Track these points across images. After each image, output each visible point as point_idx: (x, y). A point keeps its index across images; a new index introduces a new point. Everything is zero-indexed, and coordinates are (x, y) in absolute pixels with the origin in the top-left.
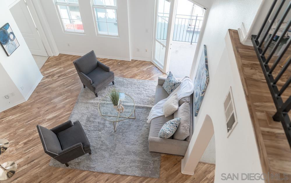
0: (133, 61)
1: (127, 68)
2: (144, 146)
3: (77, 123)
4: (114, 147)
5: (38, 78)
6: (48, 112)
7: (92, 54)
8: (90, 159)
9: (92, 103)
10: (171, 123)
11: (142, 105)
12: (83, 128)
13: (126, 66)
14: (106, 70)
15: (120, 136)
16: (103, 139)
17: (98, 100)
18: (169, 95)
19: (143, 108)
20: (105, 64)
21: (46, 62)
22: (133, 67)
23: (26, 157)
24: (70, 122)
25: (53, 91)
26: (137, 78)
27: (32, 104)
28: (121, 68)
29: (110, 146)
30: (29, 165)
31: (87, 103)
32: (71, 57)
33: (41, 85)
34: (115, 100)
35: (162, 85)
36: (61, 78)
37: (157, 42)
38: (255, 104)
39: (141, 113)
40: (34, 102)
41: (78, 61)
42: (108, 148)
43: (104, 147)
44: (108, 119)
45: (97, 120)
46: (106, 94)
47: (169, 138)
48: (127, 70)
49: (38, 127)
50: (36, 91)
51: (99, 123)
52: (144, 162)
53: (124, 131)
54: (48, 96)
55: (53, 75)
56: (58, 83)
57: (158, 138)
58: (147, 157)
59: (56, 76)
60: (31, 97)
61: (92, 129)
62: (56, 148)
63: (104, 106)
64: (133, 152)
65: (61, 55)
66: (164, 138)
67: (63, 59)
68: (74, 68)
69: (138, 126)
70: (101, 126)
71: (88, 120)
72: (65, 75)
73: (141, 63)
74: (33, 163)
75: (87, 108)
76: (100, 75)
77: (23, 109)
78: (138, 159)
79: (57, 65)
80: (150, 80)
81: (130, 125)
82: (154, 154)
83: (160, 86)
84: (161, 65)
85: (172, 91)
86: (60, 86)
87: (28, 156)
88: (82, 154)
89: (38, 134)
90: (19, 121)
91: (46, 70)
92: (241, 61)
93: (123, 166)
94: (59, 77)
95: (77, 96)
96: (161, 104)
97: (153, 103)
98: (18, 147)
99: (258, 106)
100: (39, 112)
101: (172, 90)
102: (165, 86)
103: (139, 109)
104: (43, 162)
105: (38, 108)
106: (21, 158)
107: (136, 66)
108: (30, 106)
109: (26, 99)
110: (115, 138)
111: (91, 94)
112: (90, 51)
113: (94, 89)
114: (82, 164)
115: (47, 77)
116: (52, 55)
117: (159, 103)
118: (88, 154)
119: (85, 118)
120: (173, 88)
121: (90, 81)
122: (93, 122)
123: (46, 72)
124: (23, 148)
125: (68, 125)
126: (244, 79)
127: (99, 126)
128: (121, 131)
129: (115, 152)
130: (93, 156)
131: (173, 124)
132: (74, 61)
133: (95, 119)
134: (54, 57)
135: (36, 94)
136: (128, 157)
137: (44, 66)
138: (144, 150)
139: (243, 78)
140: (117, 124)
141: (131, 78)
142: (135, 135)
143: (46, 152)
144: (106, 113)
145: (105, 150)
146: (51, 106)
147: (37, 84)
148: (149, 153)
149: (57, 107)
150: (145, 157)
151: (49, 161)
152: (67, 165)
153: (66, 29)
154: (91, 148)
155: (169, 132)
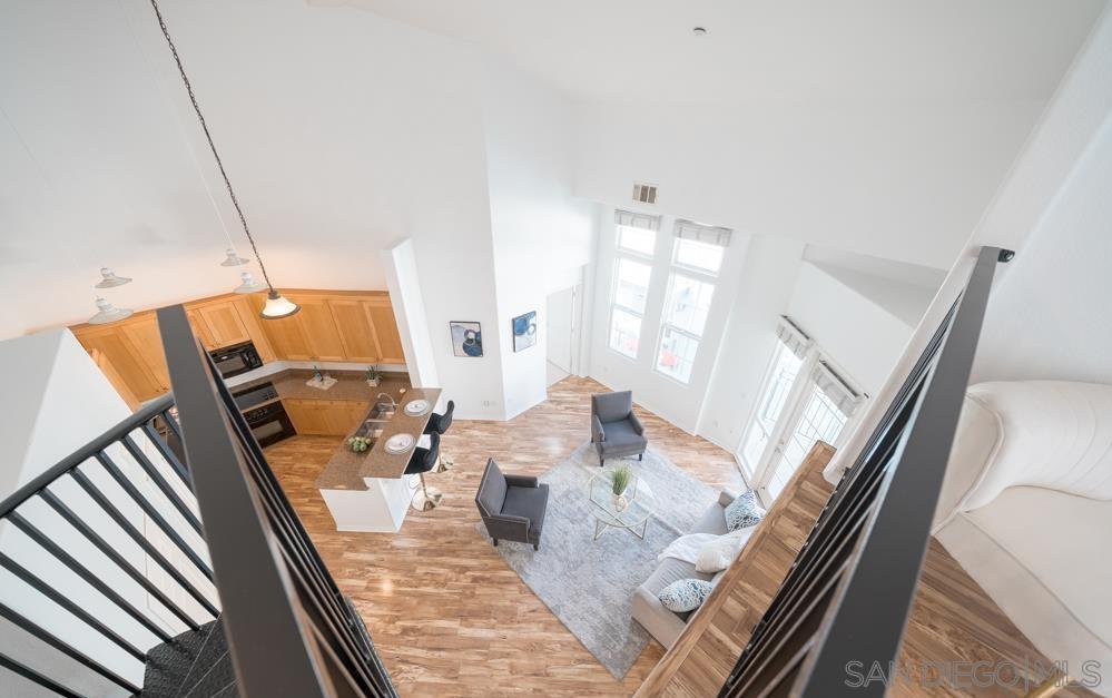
0: (699, 439)
1: (681, 445)
2: (629, 601)
3: (545, 488)
4: (577, 565)
5: (538, 397)
6: (521, 450)
7: (627, 395)
8: (530, 557)
9: (586, 471)
10: (693, 585)
11: (669, 524)
12: (549, 502)
13: (680, 441)
14: (638, 431)
15: (598, 553)
16: (568, 538)
17: (597, 471)
18: (728, 532)
19: (668, 528)
20: (641, 421)
21: (563, 380)
22: (693, 449)
23: (458, 496)
24: (535, 479)
25: (546, 424)
26: (690, 470)
27: (510, 428)
28: (669, 440)
29: (572, 558)
30: (454, 510)
31: (580, 467)
32: (600, 388)
33: (537, 409)
34: (619, 484)
35: (725, 506)
36: (568, 412)
37: (756, 424)
38: (741, 583)
39: (661, 535)
40: (513, 427)
41: (601, 396)
42: (567, 560)
43: (562, 553)
44: (597, 510)
45: (579, 503)
46: (614, 466)
47: (676, 613)
48: (678, 448)
49: (490, 460)
50: (526, 414)
51: (579, 508)
52: (611, 629)
53: (611, 548)
54: (536, 428)
55: (560, 403)
56: (560, 417)
57: (656, 599)
58: (621, 623)
59: (563, 406)
60: (515, 418)
61: (564, 512)
62: (495, 505)
63: (602, 487)
64: (603, 595)
65: (588, 379)
66: (664, 605)
67: (589, 385)
68: (589, 406)
69: (640, 556)
70: (579, 516)
71: (566, 495)
72: (576, 410)
73: (711, 449)
74: (459, 509)
75: (577, 475)
76: (622, 435)
77: (496, 429)
78: (604, 614)
79: (574, 390)
80: (713, 487)
81: (626, 545)
82: (637, 627)
83: (721, 507)
84: (750, 471)
85: (736, 527)
86: (560, 422)
87: (460, 495)
88: (524, 541)
89: (486, 464)
90: (481, 442)
91: (556, 391)
92: (788, 504)
93: (571, 606)
94: (567, 408)
95: (574, 449)
96: (702, 540)
97: (688, 528)
98: (459, 476)
99: (744, 591)
100: (511, 444)
101: (737, 525)
102: (728, 510)
103: (659, 527)
104: (471, 516)
105: (514, 438)
106: (452, 493)
107: (700, 450)
108: (505, 430)
109: (508, 418)
110: (588, 551)
111: (595, 458)
112: (627, 390)
113: (602, 451)
114: (515, 557)
115: (551, 401)
116: (575, 373)
117: (698, 535)
118: (532, 546)
119: (564, 488)
120: (741, 522)
121: (601, 435)
122: (572, 502)
123: (553, 394)
124: (463, 480)
125: (529, 483)
126: (760, 532)
127: (576, 515)
128: (605, 544)
129: (573, 573)
130: (538, 556)
131: (696, 588)
132: (595, 394)
133: (578, 498)
134: (578, 377)
135: (523, 418)
136: (590, 597)
137: (557, 384)
138: (624, 606)
139: (762, 529)
140: (606, 529)
141: (678, 465)
142: (624, 568)
143: (476, 501)
144: (600, 500)
145: (560, 560)
146: (531, 445)
147: (530, 406)
148: (630, 619)
149: (537, 451)
150: (619, 620)
151: (479, 520)
152: (496, 544)
153: (611, 345)
154: (542, 539)
155: (679, 599)
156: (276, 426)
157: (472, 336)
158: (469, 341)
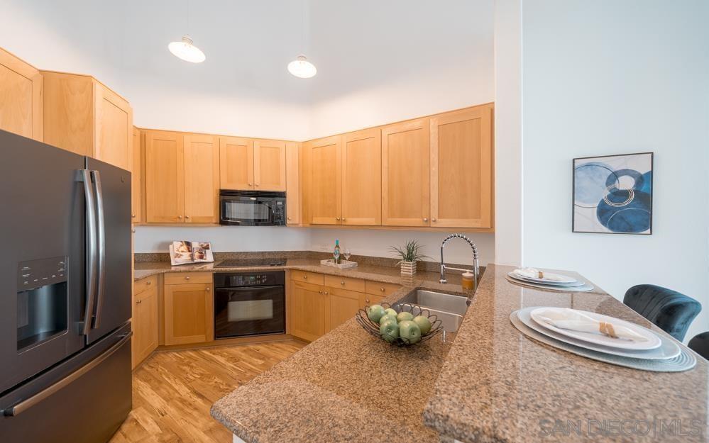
156: (262, 309)
157: (626, 183)
158: (619, 195)
